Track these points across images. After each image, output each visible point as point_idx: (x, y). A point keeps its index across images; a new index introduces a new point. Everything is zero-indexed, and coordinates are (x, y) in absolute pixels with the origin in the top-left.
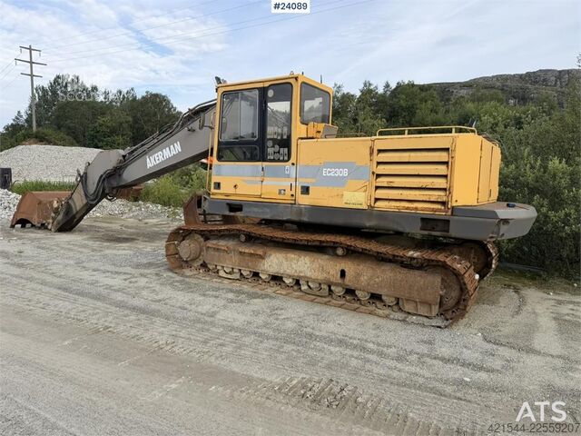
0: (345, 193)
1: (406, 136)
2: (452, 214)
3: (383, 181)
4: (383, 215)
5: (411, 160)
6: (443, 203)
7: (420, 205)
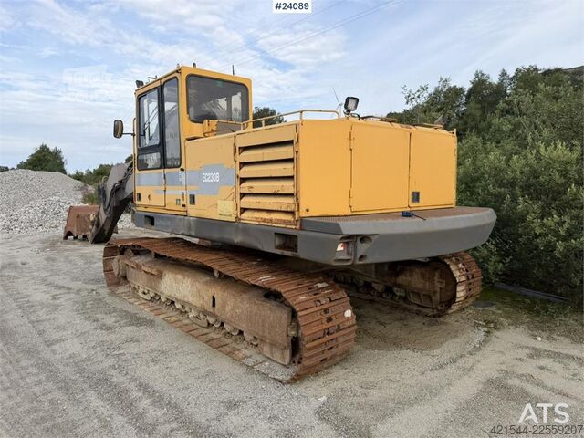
0: (219, 202)
1: (263, 127)
2: (301, 229)
3: (246, 187)
4: (246, 228)
5: (265, 159)
6: (292, 213)
7: (274, 216)
